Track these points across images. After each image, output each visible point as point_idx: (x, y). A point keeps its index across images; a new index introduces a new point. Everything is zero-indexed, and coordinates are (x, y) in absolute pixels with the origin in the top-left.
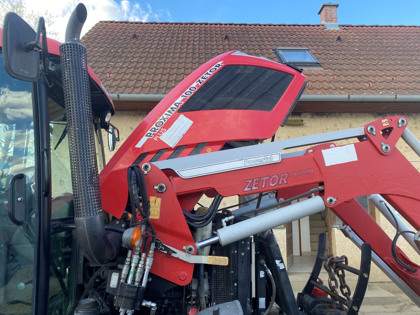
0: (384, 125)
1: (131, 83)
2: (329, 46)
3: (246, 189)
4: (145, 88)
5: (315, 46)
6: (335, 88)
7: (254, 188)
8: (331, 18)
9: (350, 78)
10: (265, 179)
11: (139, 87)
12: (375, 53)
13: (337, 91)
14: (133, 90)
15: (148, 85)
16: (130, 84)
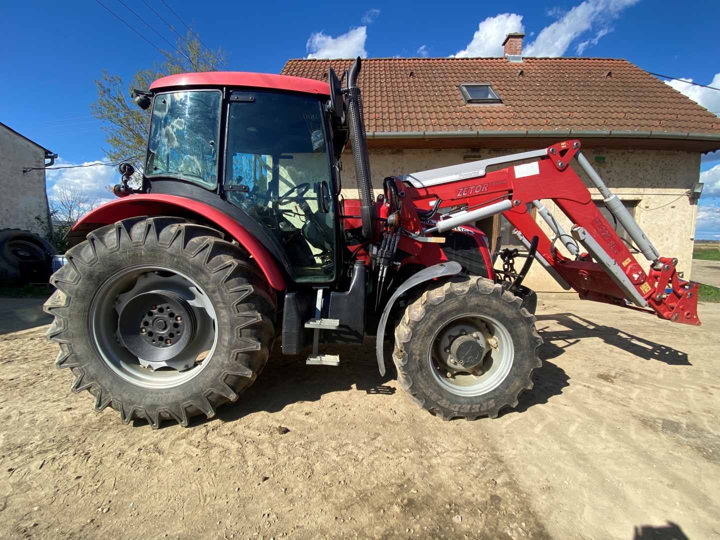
0: (563, 147)
2: (511, 82)
3: (459, 195)
5: (497, 82)
6: (515, 124)
7: (464, 194)
8: (515, 50)
9: (528, 115)
10: (472, 187)
12: (556, 89)
13: (516, 127)
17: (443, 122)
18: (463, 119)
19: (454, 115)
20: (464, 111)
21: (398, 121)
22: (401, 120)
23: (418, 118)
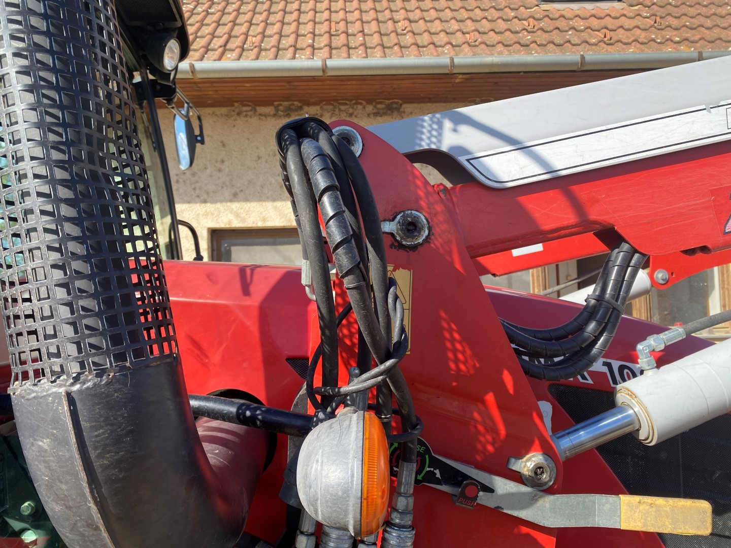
1: (217, 41)
4: (248, 50)
6: (663, 41)
9: (688, 21)
11: (237, 47)
13: (668, 45)
14: (223, 54)
15: (255, 44)
16: (215, 44)
17: (493, 38)
18: (539, 32)
19: (517, 25)
20: (538, 16)
21: (385, 38)
22: (393, 35)
23: (432, 31)
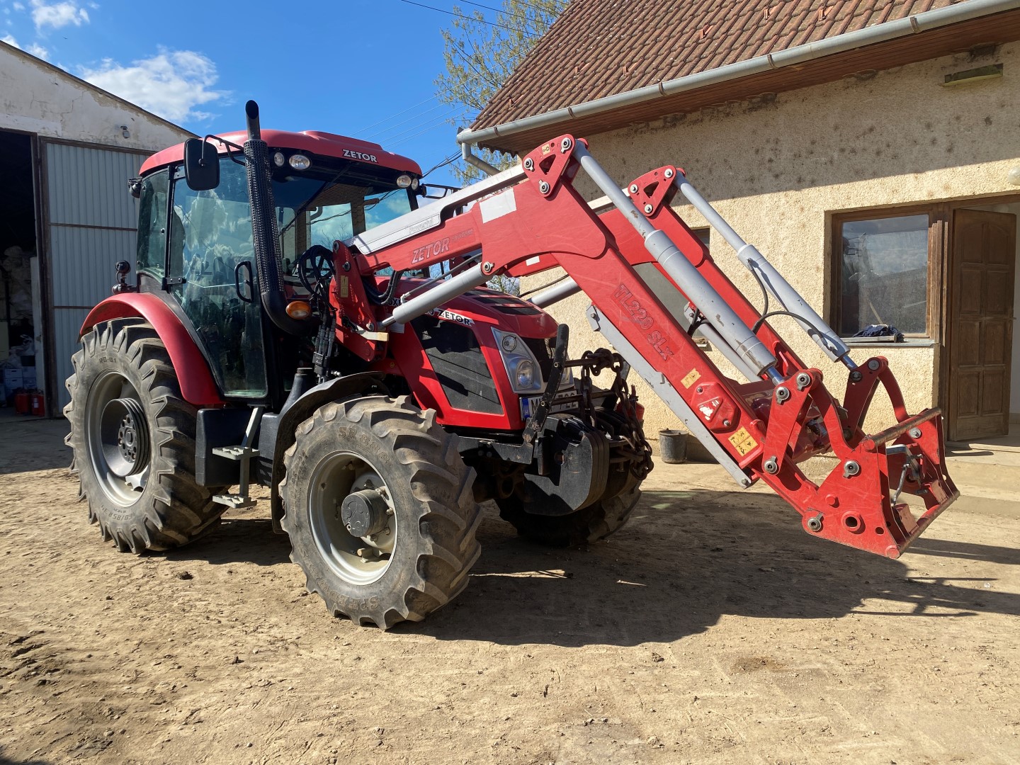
0: (545, 153)
3: (414, 261)
7: (420, 259)
10: (429, 247)
